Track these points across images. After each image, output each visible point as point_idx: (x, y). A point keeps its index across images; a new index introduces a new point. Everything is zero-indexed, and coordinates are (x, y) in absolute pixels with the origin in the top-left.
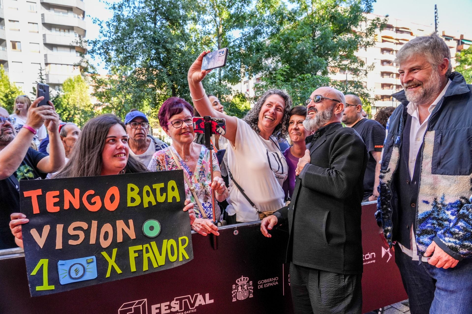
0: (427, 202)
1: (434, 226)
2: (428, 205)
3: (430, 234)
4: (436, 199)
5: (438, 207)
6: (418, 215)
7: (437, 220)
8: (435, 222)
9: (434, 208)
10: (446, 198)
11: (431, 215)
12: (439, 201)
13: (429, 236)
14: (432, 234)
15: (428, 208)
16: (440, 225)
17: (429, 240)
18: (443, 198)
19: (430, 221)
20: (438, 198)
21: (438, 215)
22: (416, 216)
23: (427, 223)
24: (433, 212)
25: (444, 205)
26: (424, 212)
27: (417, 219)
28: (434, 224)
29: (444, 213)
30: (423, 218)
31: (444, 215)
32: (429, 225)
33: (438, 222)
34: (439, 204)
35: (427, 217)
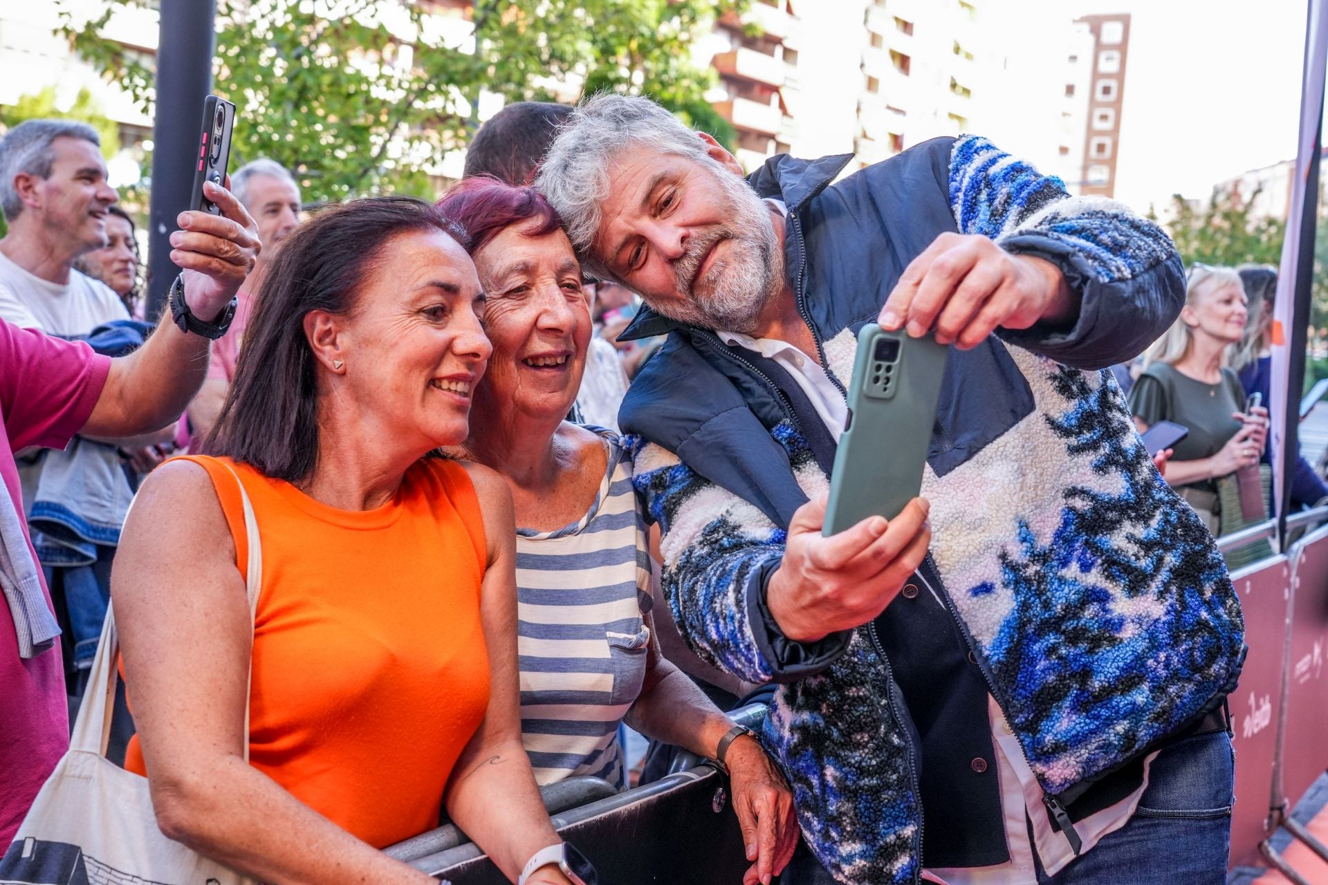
0: (985, 589)
1: (1060, 658)
2: (994, 596)
3: (1066, 695)
4: (1003, 556)
5: (1028, 580)
6: (986, 653)
7: (1053, 624)
8: (1052, 639)
9: (1017, 593)
10: (1034, 527)
11: (1024, 625)
12: (1017, 553)
13: (1067, 704)
14: (1069, 687)
15: (1004, 604)
16: (1074, 638)
17: (1074, 717)
18: (1026, 537)
19: (1036, 647)
20: (1009, 548)
21: (1047, 605)
22: (979, 662)
23: (1033, 661)
24: (1024, 607)
25: (1042, 557)
26: (997, 628)
27: (990, 670)
28: (1052, 650)
29: (1062, 580)
30: (1009, 651)
31: (1066, 590)
32: (1042, 664)
33: (1064, 633)
34: (1026, 566)
35: (1019, 640)
